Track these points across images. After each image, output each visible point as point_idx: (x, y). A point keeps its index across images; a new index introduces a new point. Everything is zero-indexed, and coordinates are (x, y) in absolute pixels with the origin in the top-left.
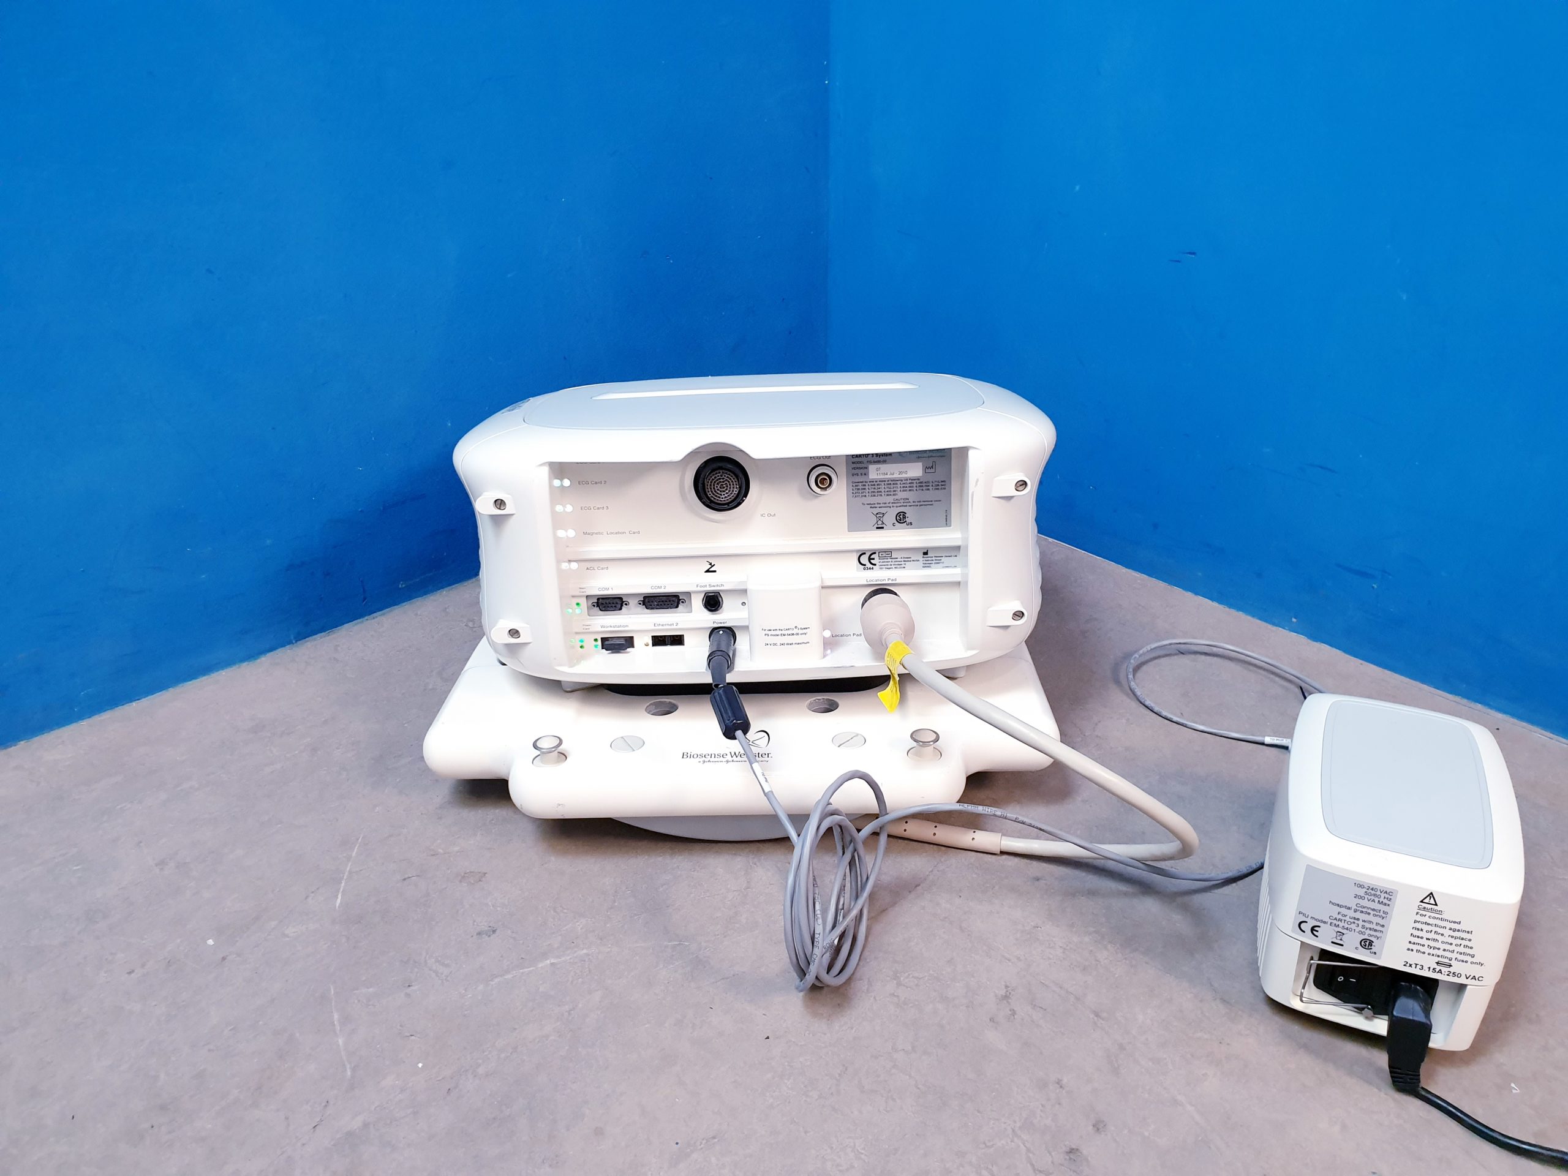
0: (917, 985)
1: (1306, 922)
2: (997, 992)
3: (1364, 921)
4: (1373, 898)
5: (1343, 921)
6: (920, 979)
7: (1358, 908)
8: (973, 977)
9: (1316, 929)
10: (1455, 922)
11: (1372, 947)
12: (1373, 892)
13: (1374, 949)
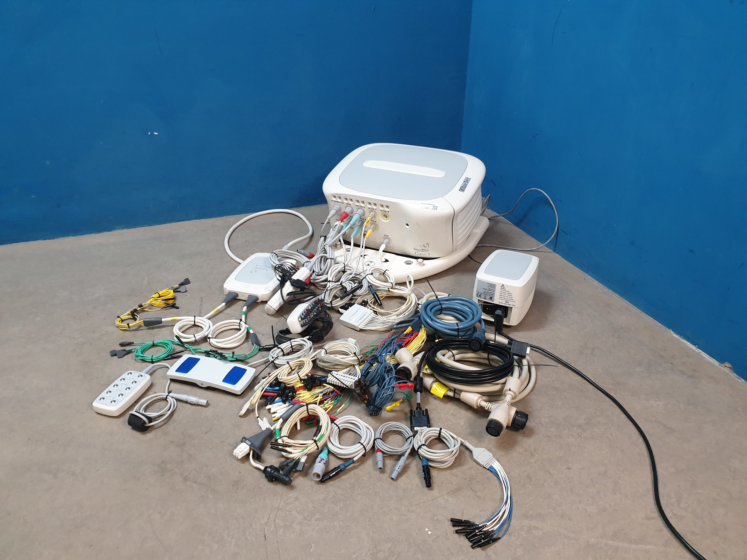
1: (479, 294)
3: (490, 293)
5: (485, 293)
7: (489, 289)
9: (481, 296)
10: (509, 292)
12: (491, 285)
13: (492, 299)
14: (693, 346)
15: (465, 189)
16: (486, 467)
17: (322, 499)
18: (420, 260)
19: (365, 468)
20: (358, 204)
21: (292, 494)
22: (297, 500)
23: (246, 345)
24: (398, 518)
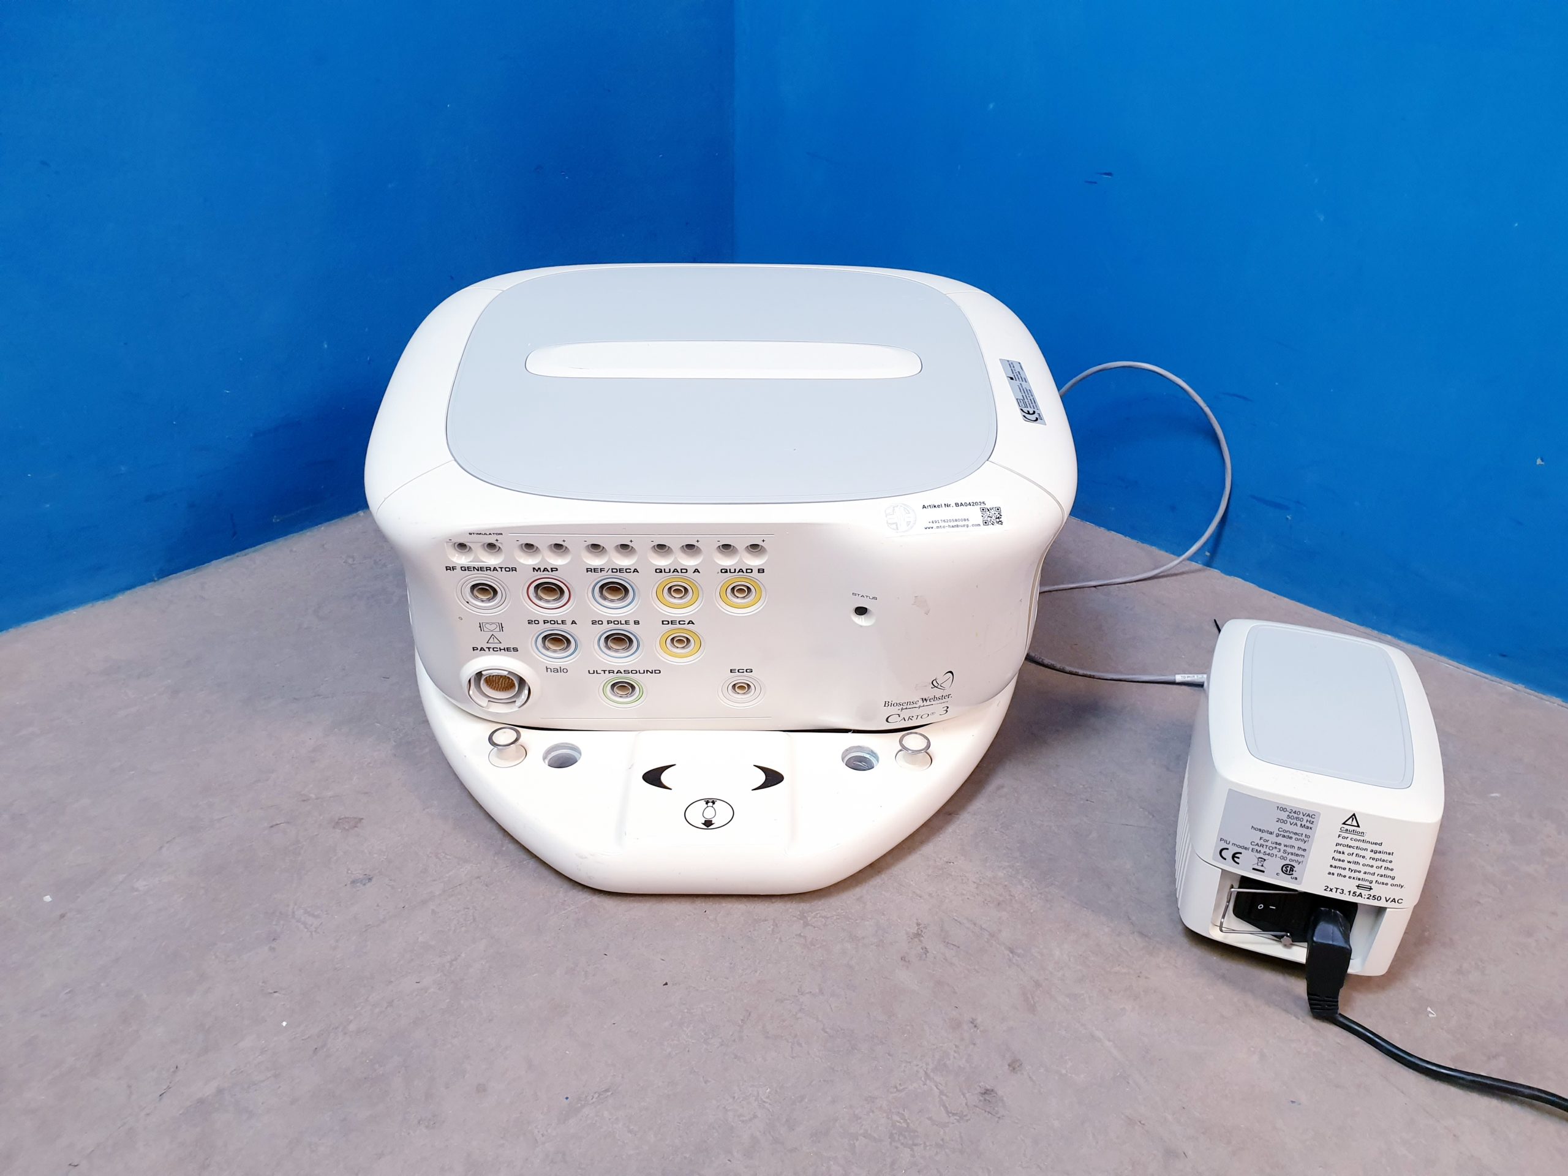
0: (825, 925)
1: (1227, 849)
2: (908, 930)
3: (1285, 846)
4: (1295, 821)
5: (1265, 847)
6: (828, 918)
7: (1280, 833)
8: (883, 914)
9: (1237, 855)
10: (1376, 844)
11: (1293, 873)
12: (1296, 815)
13: (1295, 874)
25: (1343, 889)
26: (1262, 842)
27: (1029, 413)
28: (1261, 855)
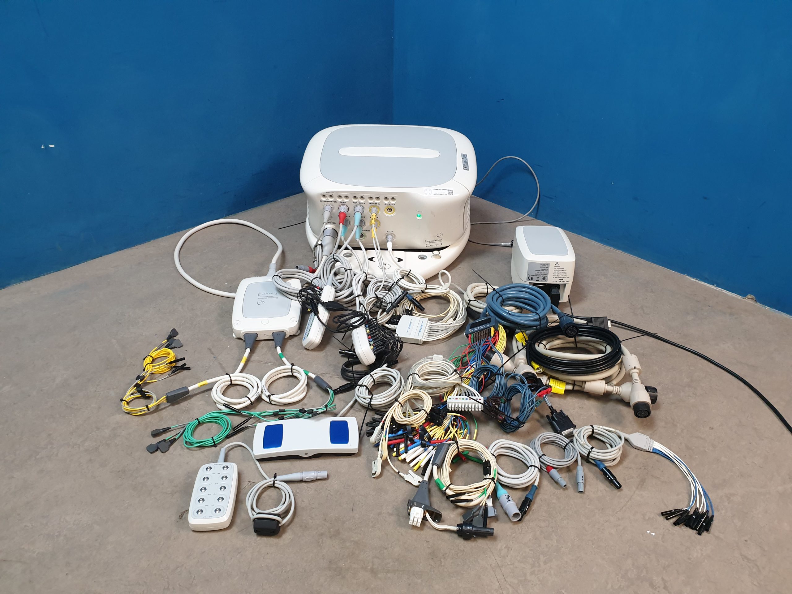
3: (543, 273)
7: (541, 270)
9: (532, 278)
10: (563, 269)
12: (545, 265)
13: (546, 280)
14: (712, 286)
15: (468, 167)
16: (650, 451)
17: (532, 538)
18: (436, 252)
19: (546, 490)
20: (355, 201)
21: (500, 545)
22: (510, 549)
23: (311, 392)
24: (616, 530)
25: (556, 281)
26: (538, 273)
27: (465, 168)
28: (538, 277)
